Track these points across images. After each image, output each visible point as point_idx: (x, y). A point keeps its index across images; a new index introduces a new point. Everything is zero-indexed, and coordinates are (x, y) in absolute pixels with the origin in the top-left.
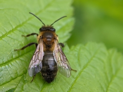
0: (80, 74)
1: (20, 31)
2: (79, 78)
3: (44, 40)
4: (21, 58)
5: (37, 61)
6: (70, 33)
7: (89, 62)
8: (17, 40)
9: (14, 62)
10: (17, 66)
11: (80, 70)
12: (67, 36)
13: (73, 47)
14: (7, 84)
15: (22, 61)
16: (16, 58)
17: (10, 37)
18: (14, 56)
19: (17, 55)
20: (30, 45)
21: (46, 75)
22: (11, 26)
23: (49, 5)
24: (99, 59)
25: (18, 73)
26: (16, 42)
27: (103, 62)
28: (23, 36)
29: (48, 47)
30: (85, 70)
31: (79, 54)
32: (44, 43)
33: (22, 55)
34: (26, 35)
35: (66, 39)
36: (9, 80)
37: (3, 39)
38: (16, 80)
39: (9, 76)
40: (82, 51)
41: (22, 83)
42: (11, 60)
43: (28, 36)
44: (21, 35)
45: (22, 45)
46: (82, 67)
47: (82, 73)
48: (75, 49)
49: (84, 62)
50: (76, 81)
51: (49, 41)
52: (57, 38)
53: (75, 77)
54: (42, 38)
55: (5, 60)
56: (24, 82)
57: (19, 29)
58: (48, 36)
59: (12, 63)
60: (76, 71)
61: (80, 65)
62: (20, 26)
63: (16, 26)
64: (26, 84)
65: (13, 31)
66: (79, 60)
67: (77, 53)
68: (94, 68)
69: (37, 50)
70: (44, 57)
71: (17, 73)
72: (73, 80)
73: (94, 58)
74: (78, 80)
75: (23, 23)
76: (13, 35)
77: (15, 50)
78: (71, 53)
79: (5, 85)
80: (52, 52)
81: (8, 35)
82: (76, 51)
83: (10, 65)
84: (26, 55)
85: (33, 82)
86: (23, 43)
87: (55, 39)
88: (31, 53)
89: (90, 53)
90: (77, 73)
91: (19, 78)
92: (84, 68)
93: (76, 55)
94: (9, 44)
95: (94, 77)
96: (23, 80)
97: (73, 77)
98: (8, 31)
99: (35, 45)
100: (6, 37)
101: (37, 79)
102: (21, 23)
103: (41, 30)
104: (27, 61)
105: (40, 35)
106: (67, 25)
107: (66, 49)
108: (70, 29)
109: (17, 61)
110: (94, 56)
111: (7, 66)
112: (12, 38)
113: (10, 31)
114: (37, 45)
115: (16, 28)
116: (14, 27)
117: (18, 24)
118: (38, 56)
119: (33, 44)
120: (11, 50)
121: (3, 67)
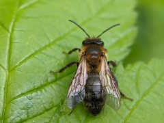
0: (137, 104)
1: (59, 46)
3: (88, 57)
4: (59, 82)
5: (77, 87)
7: (152, 87)
8: (54, 57)
9: (50, 87)
10: (53, 92)
11: (138, 98)
12: (125, 52)
13: (129, 66)
14: (39, 117)
15: (60, 85)
16: (53, 82)
17: (44, 54)
18: (50, 80)
19: (53, 78)
21: (90, 105)
22: (48, 39)
23: (102, 10)
25: (54, 102)
26: (53, 60)
28: (64, 53)
29: (93, 67)
30: (145, 98)
31: (138, 77)
32: (88, 62)
34: (67, 51)
35: (122, 57)
36: (41, 112)
37: (36, 56)
38: (51, 111)
39: (42, 106)
40: (142, 71)
41: (57, 115)
42: (45, 85)
43: (70, 53)
46: (141, 94)
47: (142, 102)
48: (133, 69)
49: (144, 87)
50: (132, 114)
52: (106, 55)
53: (131, 107)
54: (85, 54)
55: (37, 84)
56: (61, 114)
57: (58, 42)
58: (93, 52)
59: (47, 88)
60: (132, 100)
61: (138, 92)
62: (60, 38)
63: (54, 39)
64: (63, 117)
65: (49, 45)
66: (137, 84)
67: (134, 74)
68: (159, 95)
69: (78, 71)
70: (87, 81)
71: (52, 102)
72: (128, 112)
73: (160, 82)
74: (134, 112)
75: (65, 35)
76: (49, 51)
77: (51, 72)
79: (35, 119)
81: (43, 51)
82: (133, 71)
83: (43, 90)
84: (66, 78)
85: (72, 115)
86: (62, 61)
87: (102, 55)
89: (154, 75)
90: (134, 103)
91: (55, 109)
92: (145, 95)
93: (134, 78)
94: (43, 63)
95: (158, 108)
96: (59, 111)
97: (128, 108)
98: (43, 46)
99: (76, 65)
100: (40, 54)
101: (78, 111)
102: (62, 34)
105: (83, 51)
106: (126, 37)
107: (120, 69)
108: (130, 43)
110: (160, 79)
111: (39, 92)
112: (47, 56)
113: (46, 46)
115: (54, 42)
116: (52, 40)
117: (57, 36)
119: (73, 63)
120: (45, 72)
121: (34, 94)
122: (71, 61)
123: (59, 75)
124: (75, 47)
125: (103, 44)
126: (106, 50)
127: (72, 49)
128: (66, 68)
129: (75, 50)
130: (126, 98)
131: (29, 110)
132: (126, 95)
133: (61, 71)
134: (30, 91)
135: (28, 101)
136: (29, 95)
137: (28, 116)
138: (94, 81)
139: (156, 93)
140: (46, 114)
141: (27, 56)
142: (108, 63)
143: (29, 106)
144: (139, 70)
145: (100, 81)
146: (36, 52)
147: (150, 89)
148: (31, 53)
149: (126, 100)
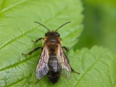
0: (83, 76)
1: (28, 36)
2: (82, 80)
4: (29, 61)
5: (43, 64)
7: (93, 65)
8: (25, 44)
9: (22, 65)
10: (24, 68)
11: (83, 72)
12: (75, 41)
13: (77, 51)
14: (14, 85)
15: (29, 64)
16: (24, 61)
17: (18, 42)
18: (22, 60)
19: (24, 58)
22: (21, 32)
24: (104, 63)
25: (24, 74)
26: (24, 46)
30: (88, 73)
31: (83, 58)
33: (29, 59)
35: (73, 45)
36: (15, 82)
37: (12, 43)
39: (16, 78)
40: (86, 54)
41: (27, 84)
45: (30, 49)
46: (86, 70)
47: (86, 75)
48: (80, 53)
49: (87, 65)
50: (79, 83)
51: (53, 45)
52: (61, 42)
53: (78, 79)
55: (13, 63)
56: (29, 83)
57: (28, 34)
58: (52, 40)
59: (19, 66)
60: (79, 74)
61: (83, 68)
62: (30, 32)
63: (25, 32)
64: (31, 85)
65: (22, 36)
66: (83, 63)
67: (81, 56)
68: (98, 71)
72: (76, 82)
73: (98, 62)
75: (33, 30)
76: (22, 40)
78: (75, 56)
80: (56, 55)
81: (17, 40)
83: (17, 67)
84: (33, 59)
85: (37, 84)
86: (31, 47)
87: (59, 42)
88: (38, 57)
89: (95, 57)
90: (81, 75)
91: (25, 80)
92: (88, 70)
93: (81, 59)
94: (17, 48)
95: (97, 79)
96: (28, 81)
97: (76, 79)
98: (17, 36)
99: (41, 49)
100: (15, 42)
102: (31, 29)
104: (34, 64)
106: (76, 31)
107: (71, 53)
108: (78, 35)
109: (24, 64)
110: (98, 60)
111: (14, 68)
112: (20, 43)
113: (19, 37)
116: (24, 33)
117: (28, 30)
119: (39, 48)
120: (18, 54)
121: (10, 69)
122: (37, 47)
123: (28, 56)
124: (40, 37)
125: (59, 35)
126: (61, 39)
127: (38, 38)
128: (33, 51)
129: (40, 39)
130: (75, 72)
131: (7, 81)
132: (75, 70)
133: (30, 53)
134: (8, 67)
135: (6, 74)
136: (7, 70)
137: (6, 84)
138: (53, 60)
139: (96, 69)
140: (19, 83)
141: (6, 43)
142: (62, 47)
143: (7, 78)
144: (84, 54)
145: (57, 60)
146: (12, 41)
147: (91, 66)
148: (9, 41)
149: (75, 74)
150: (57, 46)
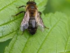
0: (51, 30)
1: (15, 5)
2: (50, 33)
4: (16, 21)
6: (45, 6)
7: (56, 23)
8: (13, 10)
10: (13, 25)
11: (51, 28)
13: (47, 15)
14: (8, 36)
16: (13, 21)
17: (9, 8)
19: (13, 19)
20: (21, 13)
22: (10, 2)
24: (63, 22)
27: (65, 23)
28: (17, 7)
29: (32, 14)
30: (54, 28)
33: (16, 19)
34: (18, 7)
36: (9, 34)
37: (5, 9)
38: (13, 33)
39: (9, 31)
40: (52, 17)
41: (17, 35)
42: (10, 22)
43: (20, 7)
44: (15, 7)
45: (16, 13)
47: (53, 30)
48: (48, 16)
49: (53, 23)
50: (49, 34)
51: (33, 10)
52: (37, 9)
53: (48, 32)
54: (28, 8)
55: (6, 22)
57: (14, 3)
58: (32, 7)
59: (10, 23)
60: (49, 29)
61: (51, 25)
64: (19, 36)
65: (10, 4)
66: (50, 22)
67: (49, 18)
68: (60, 27)
69: (25, 16)
71: (13, 29)
72: (47, 34)
73: (59, 22)
76: (11, 7)
77: (12, 16)
78: (46, 18)
81: (8, 7)
83: (9, 24)
84: (19, 19)
85: (23, 35)
86: (17, 12)
87: (36, 9)
88: (22, 18)
89: (57, 19)
90: (49, 30)
91: (15, 32)
93: (49, 19)
94: (8, 12)
95: (60, 32)
96: (17, 33)
97: (47, 32)
98: (8, 4)
99: (24, 13)
101: (25, 33)
103: (27, 3)
104: (19, 22)
105: (27, 6)
107: (43, 16)
109: (13, 22)
110: (59, 20)
111: (7, 25)
112: (10, 9)
113: (9, 5)
114: (25, 13)
115: (12, 3)
117: (14, 1)
118: (26, 19)
119: (23, 12)
121: (5, 26)
130: (46, 28)
131: (3, 33)
132: (46, 27)
135: (2, 29)
136: (3, 26)
137: (3, 35)
138: (32, 20)
139: (58, 26)
140: (11, 35)
141: (1, 9)
142: (39, 12)
143: (3, 31)
146: (5, 7)
147: (56, 24)
148: (3, 8)
149: (46, 29)
150: (35, 11)
